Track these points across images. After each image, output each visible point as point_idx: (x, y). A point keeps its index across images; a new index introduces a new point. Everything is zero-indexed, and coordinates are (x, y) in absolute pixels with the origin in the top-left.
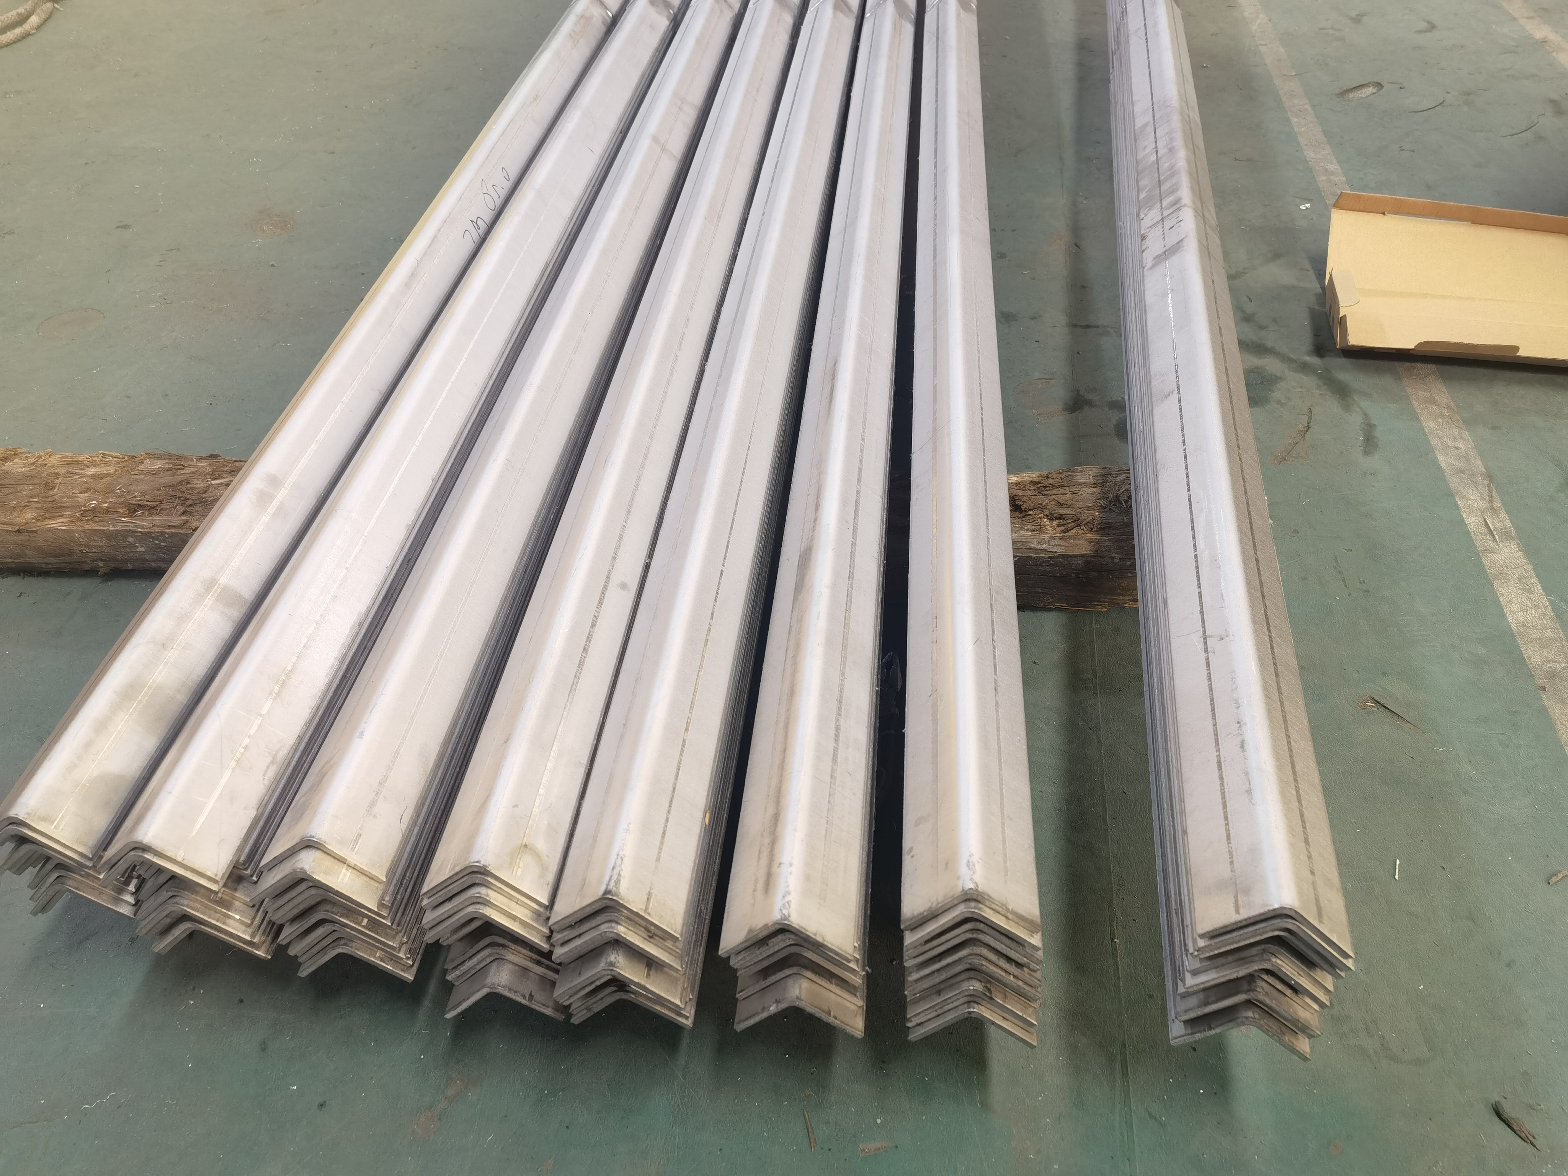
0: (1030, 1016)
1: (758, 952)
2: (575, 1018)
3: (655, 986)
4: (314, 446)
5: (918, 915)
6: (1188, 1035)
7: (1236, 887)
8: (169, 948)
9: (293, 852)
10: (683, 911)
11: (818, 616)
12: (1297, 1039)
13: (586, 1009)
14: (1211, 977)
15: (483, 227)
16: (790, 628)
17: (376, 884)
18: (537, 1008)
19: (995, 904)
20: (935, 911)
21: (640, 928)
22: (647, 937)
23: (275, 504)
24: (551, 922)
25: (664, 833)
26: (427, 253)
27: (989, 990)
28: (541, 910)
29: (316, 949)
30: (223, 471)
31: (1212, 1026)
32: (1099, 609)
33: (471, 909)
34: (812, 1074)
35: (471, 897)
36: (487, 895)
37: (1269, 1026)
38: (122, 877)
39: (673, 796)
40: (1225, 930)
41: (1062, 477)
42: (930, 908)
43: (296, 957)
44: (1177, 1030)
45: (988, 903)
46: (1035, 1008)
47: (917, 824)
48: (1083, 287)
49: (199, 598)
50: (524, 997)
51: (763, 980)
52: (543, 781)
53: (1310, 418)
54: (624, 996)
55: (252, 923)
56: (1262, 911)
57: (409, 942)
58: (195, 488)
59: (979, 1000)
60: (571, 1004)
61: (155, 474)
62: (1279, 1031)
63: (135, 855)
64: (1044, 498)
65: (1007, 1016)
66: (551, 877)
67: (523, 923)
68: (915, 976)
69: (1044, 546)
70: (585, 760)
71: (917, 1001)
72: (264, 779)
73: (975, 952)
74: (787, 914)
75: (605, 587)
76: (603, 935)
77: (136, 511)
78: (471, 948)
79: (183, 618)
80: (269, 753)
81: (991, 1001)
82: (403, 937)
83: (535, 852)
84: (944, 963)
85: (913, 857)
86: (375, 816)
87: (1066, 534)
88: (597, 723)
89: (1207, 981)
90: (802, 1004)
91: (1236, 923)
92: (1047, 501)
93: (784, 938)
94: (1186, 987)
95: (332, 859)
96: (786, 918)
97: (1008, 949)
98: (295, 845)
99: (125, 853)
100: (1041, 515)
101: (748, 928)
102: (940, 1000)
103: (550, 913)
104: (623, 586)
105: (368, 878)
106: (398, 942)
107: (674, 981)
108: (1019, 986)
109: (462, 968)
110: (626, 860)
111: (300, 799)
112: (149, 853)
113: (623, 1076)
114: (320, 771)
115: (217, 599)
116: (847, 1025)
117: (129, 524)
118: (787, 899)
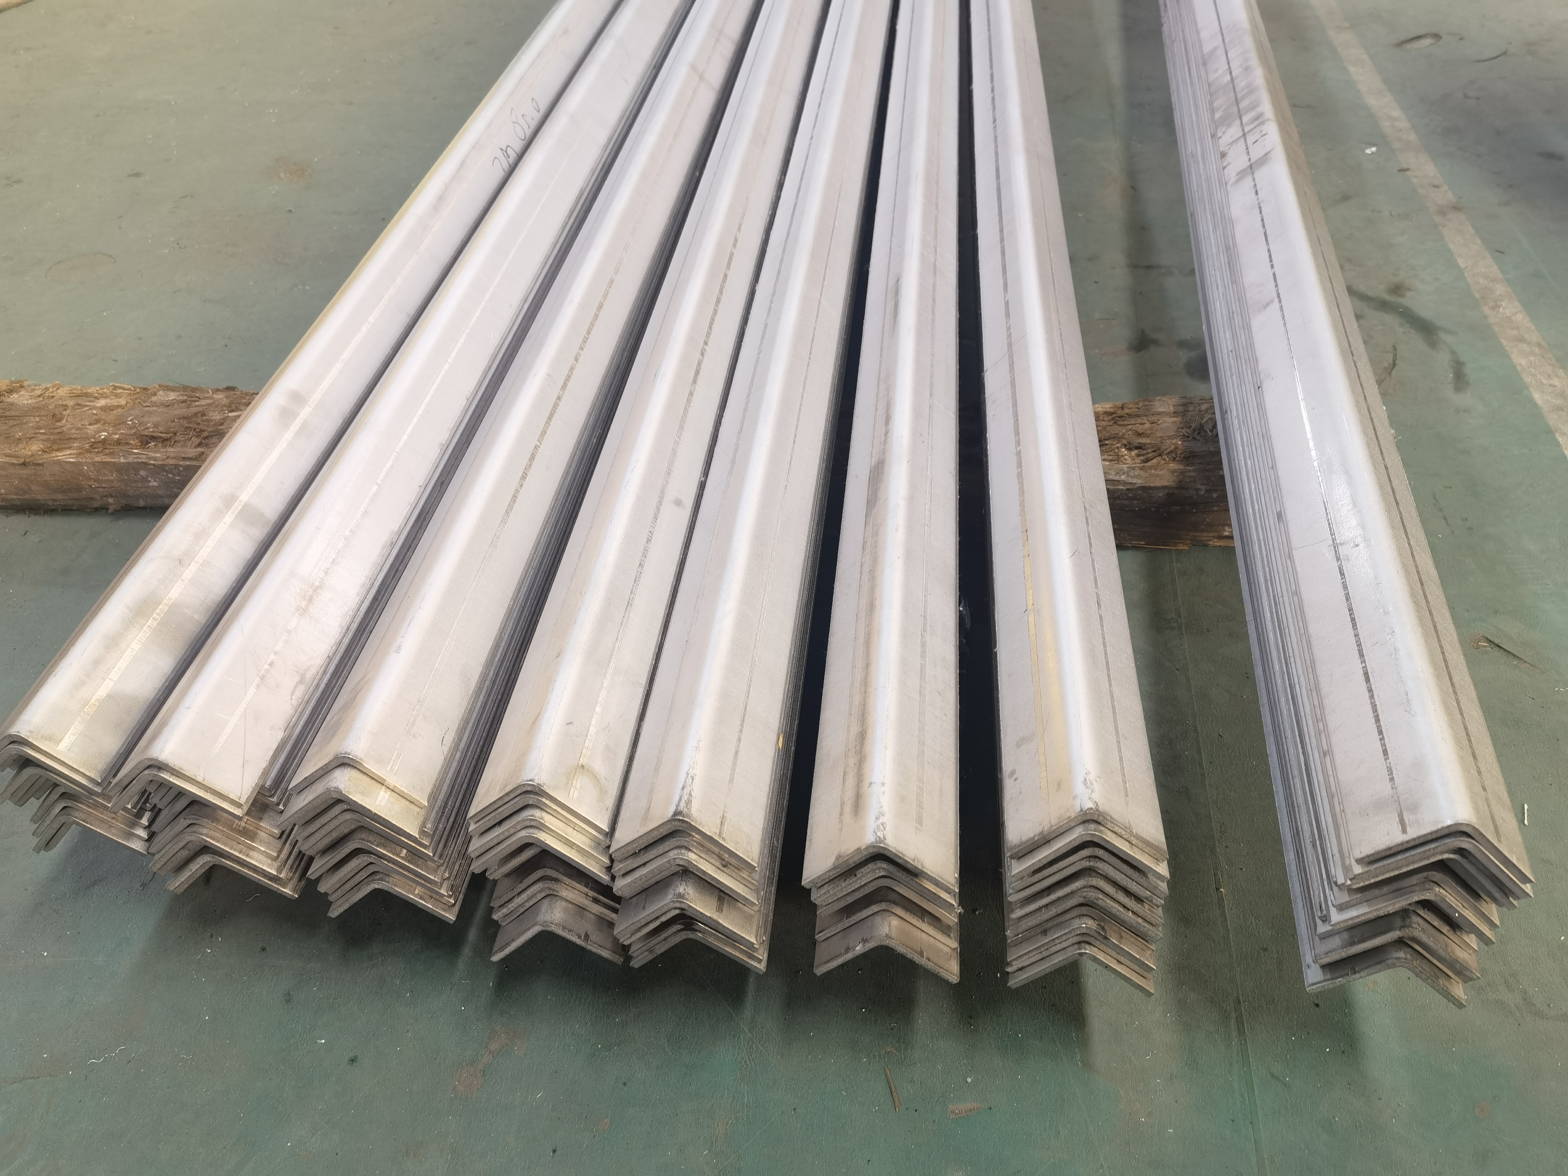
0: (1147, 960)
1: (843, 885)
2: (637, 960)
3: (728, 921)
4: (339, 366)
5: (1027, 841)
6: (1328, 980)
7: (1400, 805)
8: (186, 886)
9: (326, 771)
10: (760, 838)
11: (897, 529)
12: (1451, 984)
13: (647, 950)
14: (1360, 912)
15: (513, 156)
16: (864, 543)
17: (417, 809)
18: (594, 950)
19: (1117, 826)
20: (1049, 833)
21: (713, 855)
22: (720, 866)
23: (298, 422)
24: (611, 850)
25: (736, 753)
26: (456, 177)
27: (1103, 928)
28: (601, 837)
29: (348, 886)
30: (240, 403)
31: (1357, 969)
32: (1181, 547)
33: (523, 833)
34: (892, 1029)
35: (524, 820)
36: (542, 819)
37: (1422, 968)
38: (134, 807)
39: (744, 715)
40: (1388, 853)
41: (1140, 407)
42: (1041, 833)
43: (326, 894)
44: (1313, 976)
45: (1109, 825)
46: (1153, 950)
47: (1018, 745)
48: (1143, 228)
49: (218, 515)
50: (580, 937)
51: (847, 919)
52: (600, 699)
53: (1395, 356)
54: (690, 935)
55: (278, 856)
56: (1434, 828)
57: (452, 878)
58: (211, 420)
59: (1092, 940)
60: (630, 945)
61: (169, 406)
62: (1432, 974)
63: (150, 774)
64: (1120, 428)
65: (1122, 959)
66: (610, 801)
67: (580, 850)
68: (1018, 913)
69: (1123, 477)
70: (644, 680)
71: (1019, 943)
72: (291, 699)
73: (1091, 883)
74: (882, 837)
75: (660, 503)
76: (672, 862)
77: (148, 443)
78: (521, 882)
79: (201, 535)
80: (297, 672)
81: (1105, 941)
82: (445, 872)
83: (593, 774)
84: (1053, 897)
85: (1016, 780)
86: (415, 736)
87: (1146, 464)
88: (655, 643)
89: (1357, 917)
90: (892, 944)
91: (1402, 844)
92: (1124, 431)
93: (875, 867)
94: (1332, 923)
95: (369, 779)
96: (881, 841)
97: (1128, 879)
98: (329, 762)
99: (138, 772)
100: (1118, 445)
101: (836, 854)
102: (1047, 941)
103: (611, 841)
104: (678, 503)
105: (408, 802)
106: (440, 876)
107: (748, 918)
108: (1139, 923)
109: (510, 906)
110: (697, 780)
111: (332, 718)
112: (165, 772)
113: (684, 1029)
114: (353, 689)
115: (237, 516)
116: (941, 968)
117: (141, 456)
118: (881, 820)
